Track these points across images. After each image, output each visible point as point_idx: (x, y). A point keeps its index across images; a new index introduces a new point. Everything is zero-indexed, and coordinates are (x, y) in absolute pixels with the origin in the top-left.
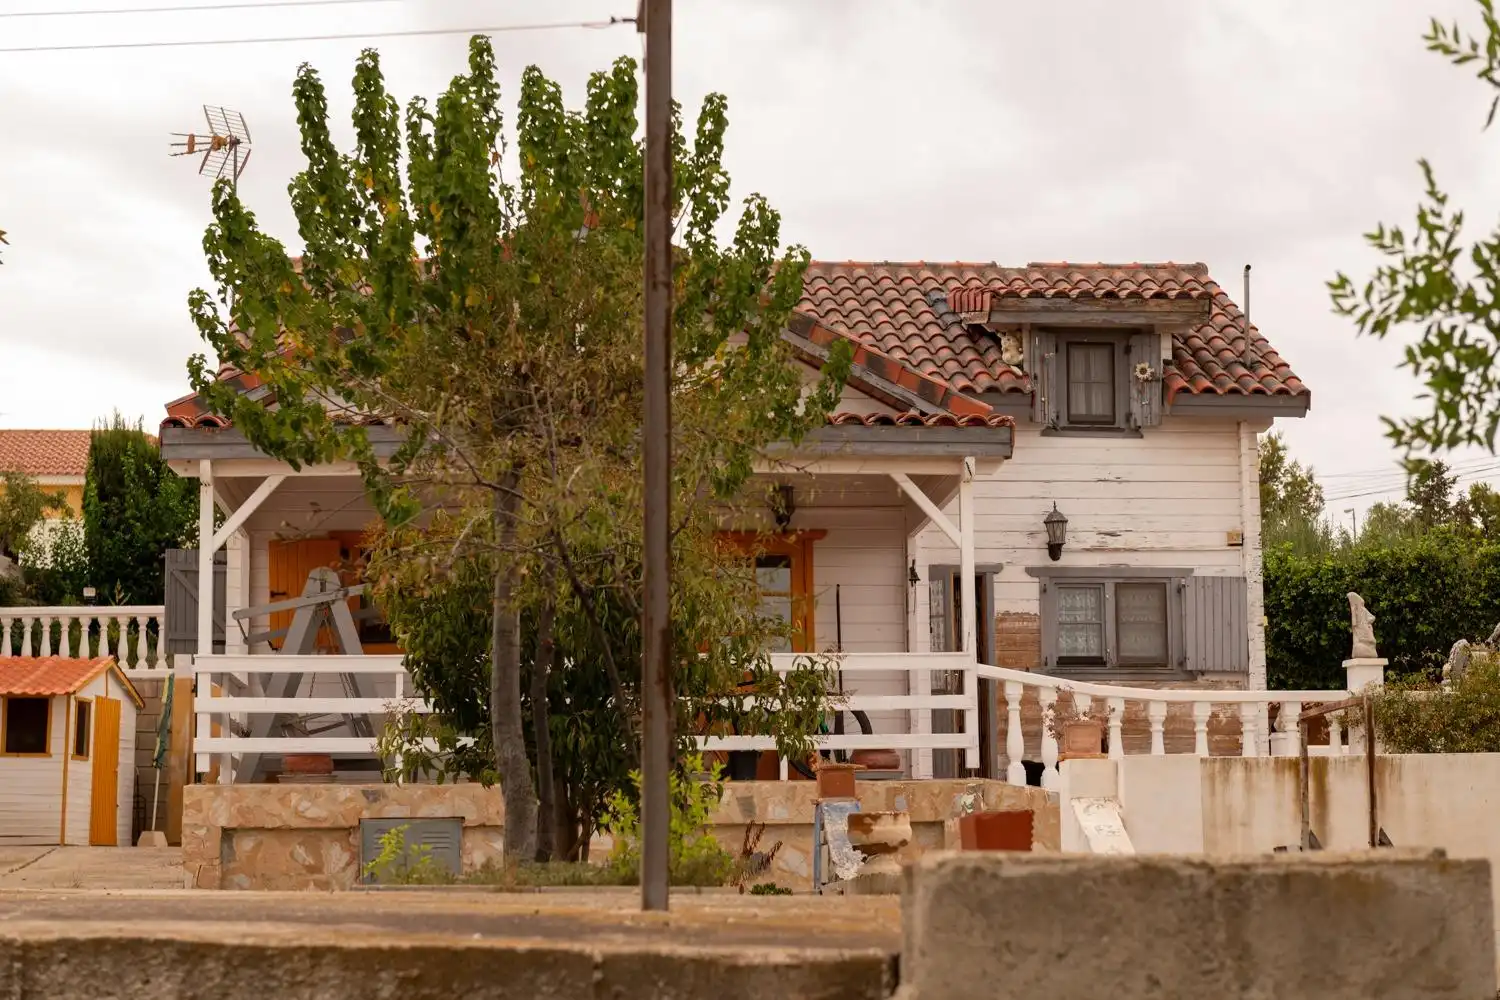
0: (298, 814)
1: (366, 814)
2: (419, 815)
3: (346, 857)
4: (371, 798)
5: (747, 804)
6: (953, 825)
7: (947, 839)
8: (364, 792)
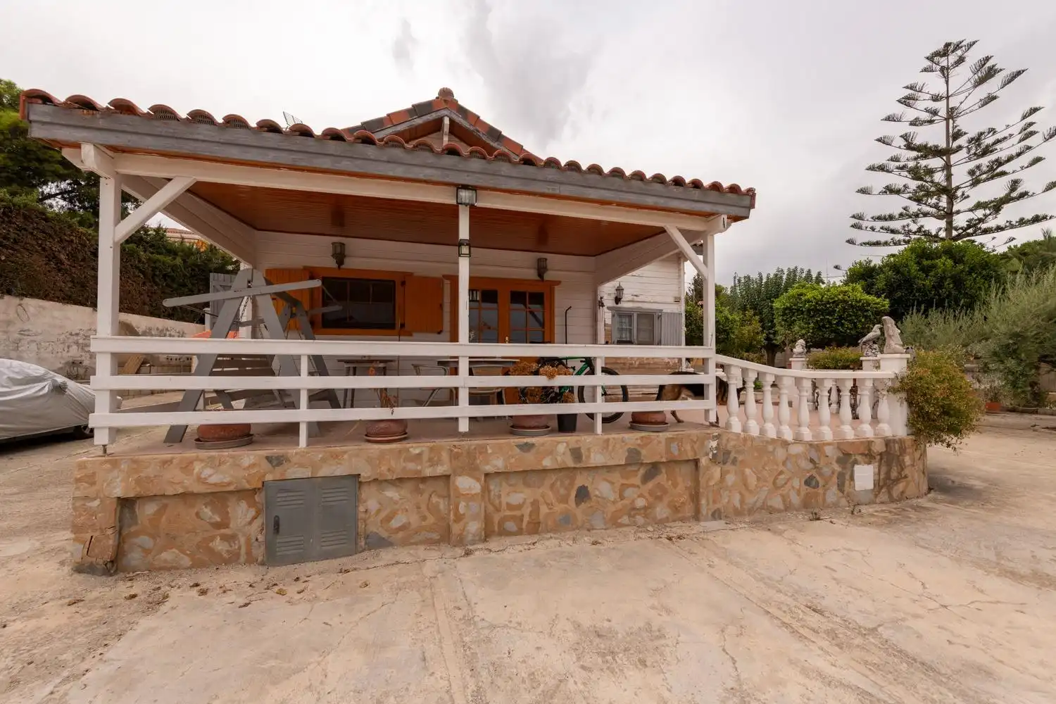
0: (200, 480)
1: (269, 477)
2: (318, 476)
3: (252, 512)
4: (275, 462)
5: (576, 454)
6: (704, 461)
7: (701, 471)
8: (267, 458)
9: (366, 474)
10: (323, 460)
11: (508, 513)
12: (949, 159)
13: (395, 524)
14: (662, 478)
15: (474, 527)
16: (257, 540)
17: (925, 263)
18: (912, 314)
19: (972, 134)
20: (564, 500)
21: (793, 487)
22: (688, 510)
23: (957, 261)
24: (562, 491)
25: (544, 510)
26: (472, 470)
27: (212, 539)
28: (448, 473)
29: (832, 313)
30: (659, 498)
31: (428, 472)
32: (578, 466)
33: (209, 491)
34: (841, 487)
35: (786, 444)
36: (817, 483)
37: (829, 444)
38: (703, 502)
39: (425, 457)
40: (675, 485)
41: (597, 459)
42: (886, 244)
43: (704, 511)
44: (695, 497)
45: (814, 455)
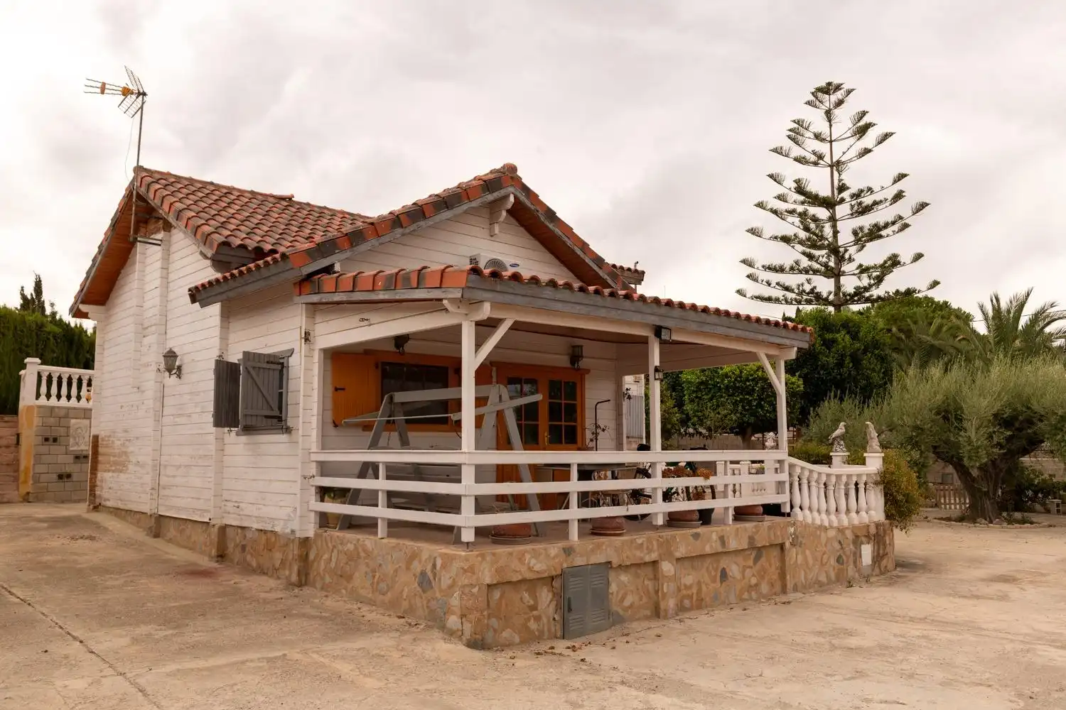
0: (530, 569)
1: (565, 565)
2: (590, 563)
3: (550, 596)
4: (567, 553)
5: (722, 540)
6: (787, 545)
7: (786, 552)
8: (563, 549)
9: (615, 562)
10: (592, 550)
11: (684, 592)
12: (834, 211)
13: (627, 603)
14: (763, 559)
15: (671, 603)
16: (554, 619)
17: (829, 336)
18: (830, 398)
19: (854, 190)
20: (714, 581)
21: (831, 565)
22: (778, 588)
23: (855, 337)
24: (713, 573)
25: (704, 588)
26: (668, 555)
27: (529, 620)
28: (657, 559)
29: (751, 392)
30: (762, 577)
31: (647, 559)
32: (725, 550)
33: (535, 577)
34: (855, 562)
35: (826, 529)
36: (843, 560)
37: (847, 528)
38: (788, 577)
39: (645, 546)
40: (770, 565)
41: (733, 545)
42: (777, 300)
43: (788, 586)
44: (783, 575)
45: (840, 537)
